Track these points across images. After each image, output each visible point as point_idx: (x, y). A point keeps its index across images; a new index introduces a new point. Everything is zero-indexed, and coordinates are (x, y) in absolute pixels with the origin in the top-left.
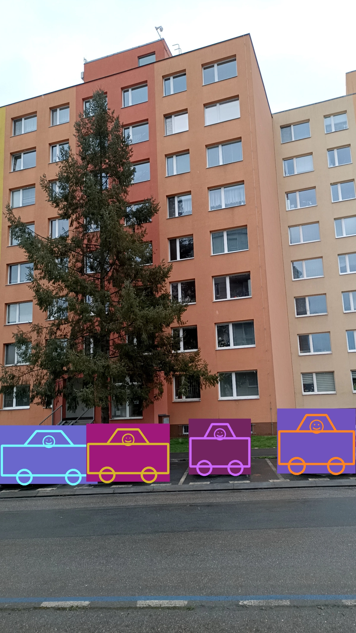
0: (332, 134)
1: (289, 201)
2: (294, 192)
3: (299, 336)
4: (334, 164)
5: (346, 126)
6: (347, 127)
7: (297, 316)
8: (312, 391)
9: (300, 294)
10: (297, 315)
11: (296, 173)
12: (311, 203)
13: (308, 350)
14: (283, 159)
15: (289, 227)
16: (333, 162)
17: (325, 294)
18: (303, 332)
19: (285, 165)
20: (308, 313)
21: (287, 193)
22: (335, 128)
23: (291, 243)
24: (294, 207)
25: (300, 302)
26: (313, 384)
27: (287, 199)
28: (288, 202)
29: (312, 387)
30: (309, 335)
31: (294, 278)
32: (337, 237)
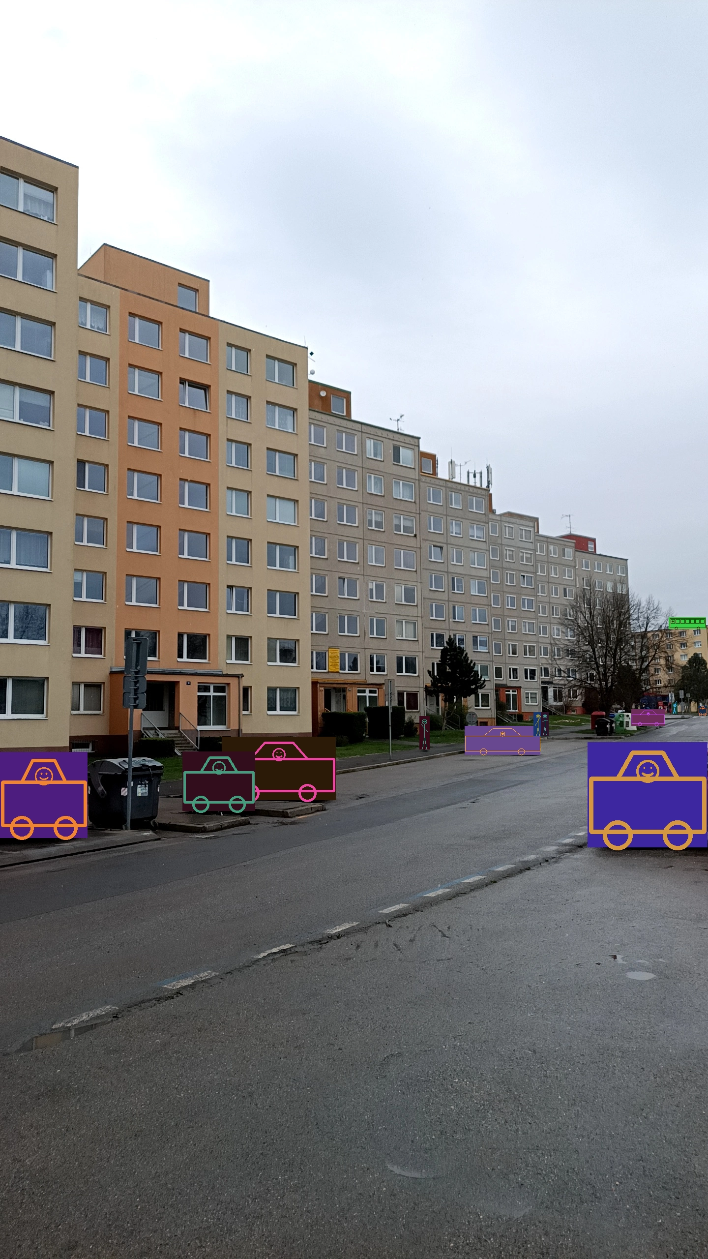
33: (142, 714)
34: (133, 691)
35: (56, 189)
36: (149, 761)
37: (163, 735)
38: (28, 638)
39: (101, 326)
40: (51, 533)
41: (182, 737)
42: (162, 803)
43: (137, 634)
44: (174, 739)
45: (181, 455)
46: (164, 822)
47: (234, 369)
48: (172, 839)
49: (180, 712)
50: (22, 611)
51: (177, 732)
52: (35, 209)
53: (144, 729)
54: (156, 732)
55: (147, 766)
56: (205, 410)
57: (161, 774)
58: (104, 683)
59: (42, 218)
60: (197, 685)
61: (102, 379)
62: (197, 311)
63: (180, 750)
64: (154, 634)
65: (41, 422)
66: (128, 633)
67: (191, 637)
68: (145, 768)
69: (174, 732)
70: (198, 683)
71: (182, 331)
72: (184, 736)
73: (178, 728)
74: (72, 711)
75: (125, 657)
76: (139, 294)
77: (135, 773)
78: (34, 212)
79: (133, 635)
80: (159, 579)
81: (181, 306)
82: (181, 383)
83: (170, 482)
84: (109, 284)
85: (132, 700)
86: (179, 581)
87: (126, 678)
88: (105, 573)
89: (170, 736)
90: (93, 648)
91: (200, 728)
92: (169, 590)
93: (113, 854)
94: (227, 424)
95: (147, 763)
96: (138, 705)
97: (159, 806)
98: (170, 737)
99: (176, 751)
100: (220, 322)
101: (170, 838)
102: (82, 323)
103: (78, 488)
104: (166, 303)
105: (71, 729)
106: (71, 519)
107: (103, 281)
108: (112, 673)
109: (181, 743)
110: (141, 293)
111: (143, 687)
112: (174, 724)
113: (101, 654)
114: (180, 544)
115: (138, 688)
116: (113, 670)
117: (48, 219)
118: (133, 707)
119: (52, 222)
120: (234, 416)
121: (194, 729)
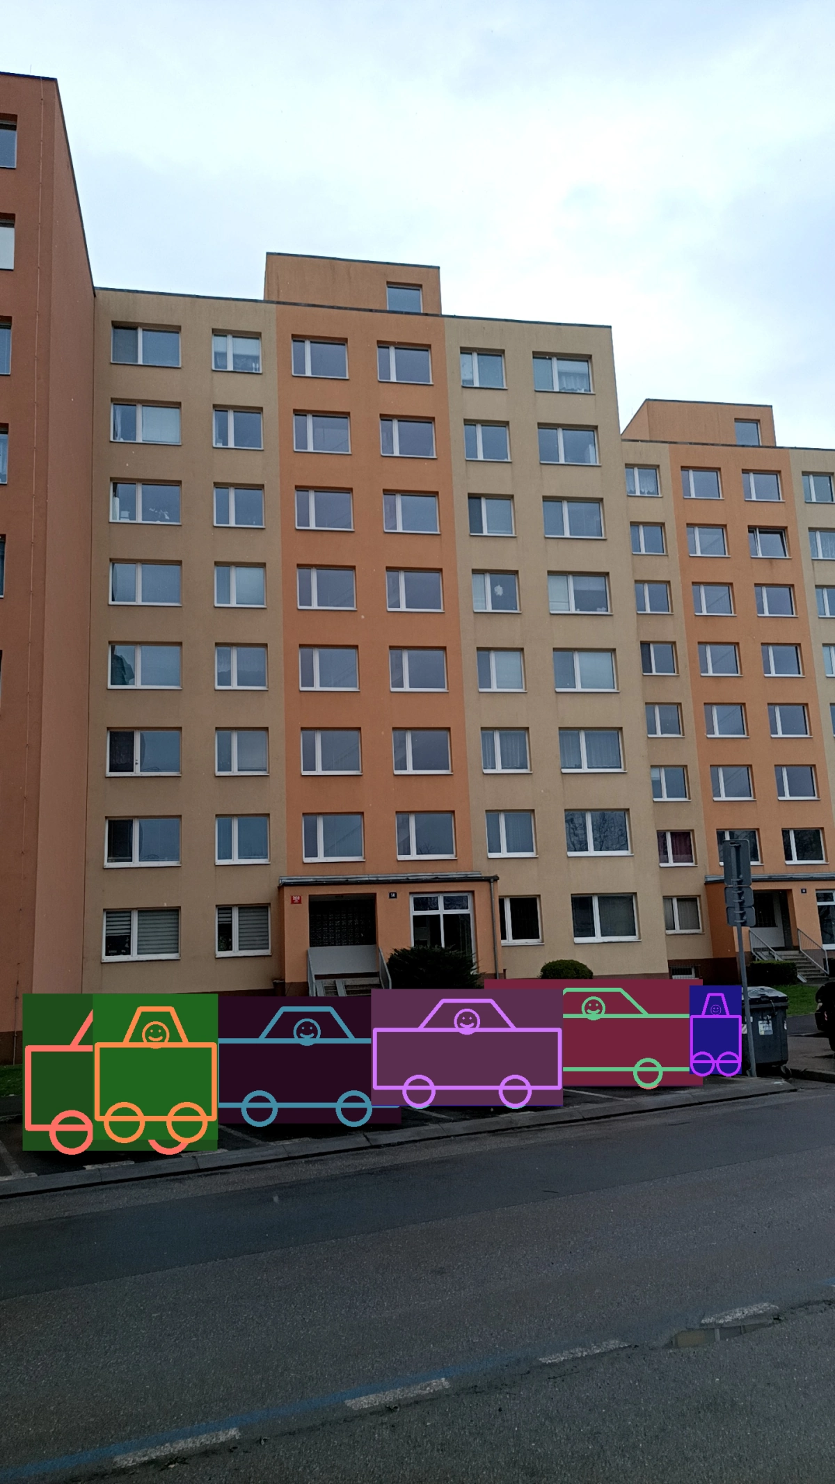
0: (226, 374)
1: (117, 500)
2: (132, 482)
3: (110, 822)
4: (225, 443)
5: (257, 367)
6: (259, 368)
7: (109, 774)
8: (124, 954)
9: (122, 721)
10: (111, 770)
11: (139, 440)
12: (168, 515)
13: (128, 856)
14: (112, 400)
15: (113, 561)
16: (223, 437)
17: (180, 729)
18: (120, 812)
19: (115, 415)
20: (137, 768)
21: (116, 482)
22: (235, 363)
23: (113, 600)
24: (127, 516)
25: (121, 741)
26: (129, 937)
27: (115, 495)
28: (115, 503)
29: (126, 942)
30: (132, 822)
31: (112, 684)
32: (217, 605)
33: (750, 931)
34: (738, 905)
35: (590, 357)
36: (768, 991)
37: (780, 957)
38: (608, 849)
39: (652, 489)
40: (621, 729)
41: (804, 959)
42: (792, 1044)
43: (732, 834)
44: (795, 962)
45: (760, 615)
46: (798, 1068)
47: (814, 500)
48: (810, 1091)
49: (798, 927)
50: (598, 819)
51: (796, 952)
52: (571, 385)
53: (754, 949)
54: (770, 954)
55: (767, 997)
56: (784, 557)
57: (786, 1007)
58: (699, 896)
59: (578, 391)
60: (815, 893)
61: (658, 547)
62: (761, 444)
63: (804, 975)
64: (753, 833)
65: (598, 609)
66: (720, 835)
67: (798, 833)
68: (765, 999)
69: (792, 952)
70: (817, 890)
71: (745, 471)
72: (807, 959)
73: (797, 948)
74: (667, 931)
75: (722, 864)
76: (691, 443)
77: (754, 1006)
78: (570, 388)
79: (727, 838)
80: (751, 766)
81: (741, 444)
82: (750, 532)
83: (750, 650)
84: (656, 442)
85: (738, 917)
86: (775, 765)
87: (728, 890)
88: (686, 766)
89: (788, 957)
90: (682, 856)
91: (826, 947)
92: (764, 779)
93: (740, 1107)
94: (814, 568)
95: (767, 994)
96: (745, 922)
97: (789, 1048)
98: (790, 959)
99: (798, 976)
100: (790, 450)
101: (809, 1089)
102: (631, 492)
103: (645, 674)
104: (723, 445)
105: (668, 952)
106: (640, 709)
107: (648, 439)
108: (707, 883)
109: (805, 967)
110: (694, 441)
111: (750, 900)
112: (792, 943)
113: (692, 862)
114: (770, 721)
115: (744, 901)
116: (709, 879)
117: (585, 390)
118: (740, 925)
119: (589, 393)
120: (821, 557)
121: (816, 948)
